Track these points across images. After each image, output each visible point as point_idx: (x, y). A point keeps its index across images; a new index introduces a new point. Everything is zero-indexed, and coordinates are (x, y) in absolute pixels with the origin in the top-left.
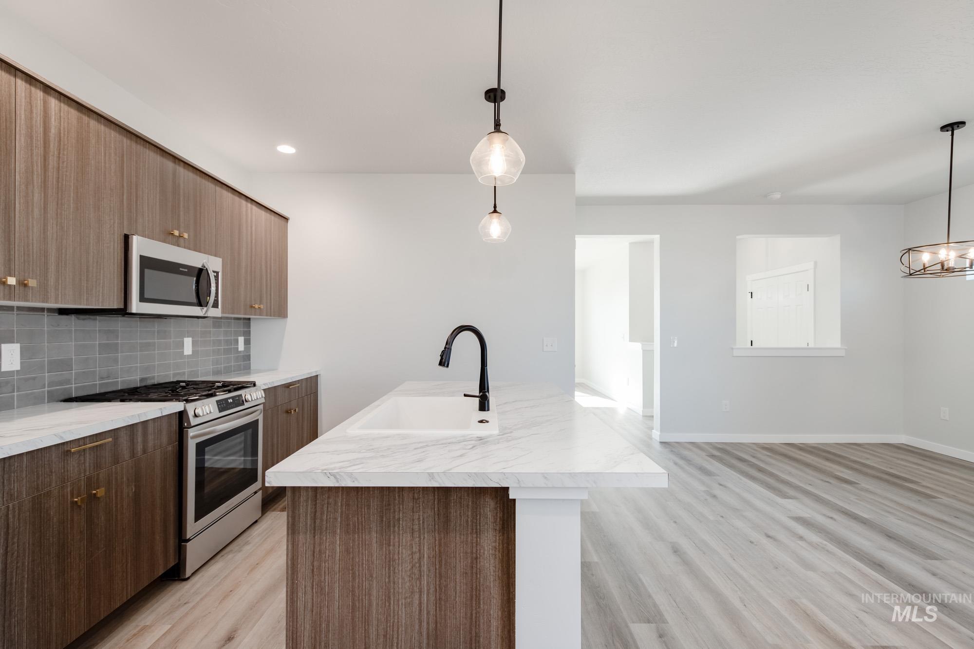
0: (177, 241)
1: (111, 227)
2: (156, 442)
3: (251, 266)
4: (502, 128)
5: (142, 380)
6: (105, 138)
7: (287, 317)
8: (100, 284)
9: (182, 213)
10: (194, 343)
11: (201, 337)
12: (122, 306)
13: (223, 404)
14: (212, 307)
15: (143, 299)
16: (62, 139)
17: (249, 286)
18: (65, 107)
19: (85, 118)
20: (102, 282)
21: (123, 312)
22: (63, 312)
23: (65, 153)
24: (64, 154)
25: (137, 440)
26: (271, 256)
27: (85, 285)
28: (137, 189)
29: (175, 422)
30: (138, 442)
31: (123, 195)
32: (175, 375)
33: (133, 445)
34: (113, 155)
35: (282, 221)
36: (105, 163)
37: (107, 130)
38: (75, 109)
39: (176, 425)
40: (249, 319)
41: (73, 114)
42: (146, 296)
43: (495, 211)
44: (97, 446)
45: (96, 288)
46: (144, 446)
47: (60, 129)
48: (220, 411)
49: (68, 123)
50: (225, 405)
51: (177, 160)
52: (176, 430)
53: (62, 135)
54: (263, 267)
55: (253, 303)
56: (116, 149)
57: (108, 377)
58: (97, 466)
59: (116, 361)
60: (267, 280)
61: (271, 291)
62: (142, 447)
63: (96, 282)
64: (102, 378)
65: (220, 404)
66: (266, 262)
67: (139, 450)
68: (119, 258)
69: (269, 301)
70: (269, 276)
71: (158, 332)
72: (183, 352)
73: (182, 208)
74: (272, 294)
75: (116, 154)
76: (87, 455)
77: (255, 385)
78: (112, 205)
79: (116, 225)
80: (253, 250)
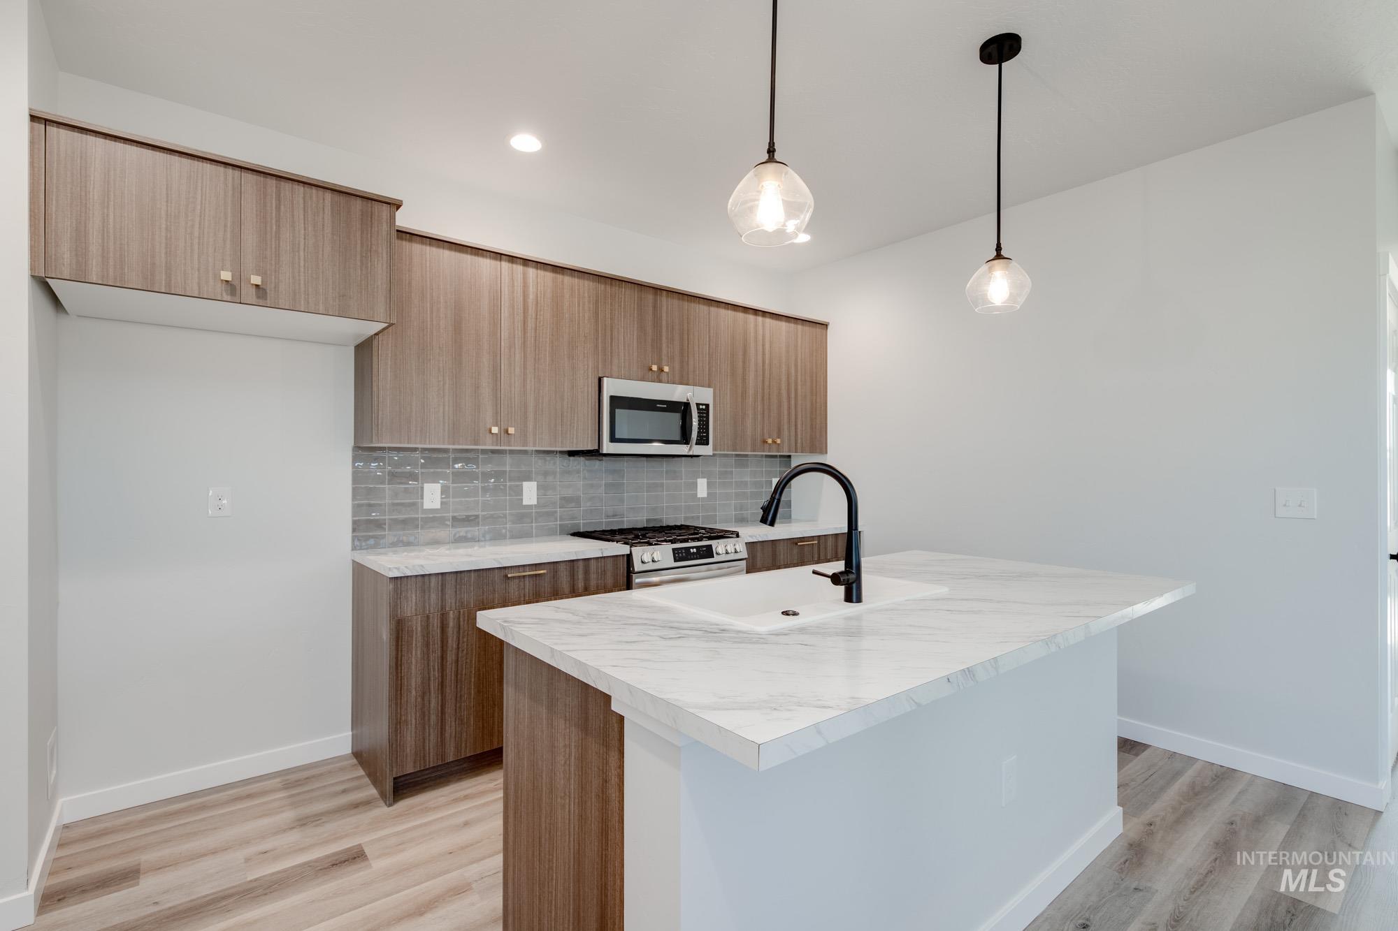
0: (658, 377)
1: (585, 372)
2: (599, 582)
3: (763, 393)
4: (777, 156)
5: (648, 521)
6: (579, 290)
7: (826, 453)
8: (574, 427)
9: (664, 346)
10: (709, 485)
11: (719, 478)
12: (597, 448)
13: (682, 553)
14: (696, 444)
15: (613, 439)
16: (539, 302)
17: (759, 416)
18: (541, 273)
19: (560, 277)
20: (576, 425)
21: (595, 454)
22: (572, 453)
23: (542, 313)
24: (540, 315)
25: (578, 576)
26: (796, 376)
27: (560, 429)
28: (611, 331)
29: (623, 565)
30: (578, 579)
31: (597, 339)
32: (686, 518)
33: (574, 581)
34: (586, 303)
35: (818, 330)
36: (579, 313)
37: (581, 282)
38: (550, 272)
39: (623, 567)
40: (789, 456)
41: (548, 276)
42: (617, 436)
43: (999, 256)
44: (536, 575)
45: (570, 431)
46: (585, 584)
47: (537, 294)
48: (676, 560)
49: (544, 286)
50: (684, 554)
51: (658, 291)
52: (623, 573)
53: (539, 299)
54: (784, 392)
55: (766, 436)
56: (590, 297)
57: (614, 516)
58: (536, 595)
59: (622, 500)
60: (789, 408)
61: (796, 418)
62: (583, 584)
63: (570, 425)
64: (608, 516)
65: (678, 553)
66: (789, 384)
67: (580, 586)
68: (593, 400)
69: (793, 433)
70: (793, 402)
71: (667, 472)
72: (697, 493)
73: (664, 338)
74: (799, 426)
75: (589, 302)
76: (527, 582)
77: (738, 536)
78: (586, 352)
79: (590, 370)
80: (767, 373)
